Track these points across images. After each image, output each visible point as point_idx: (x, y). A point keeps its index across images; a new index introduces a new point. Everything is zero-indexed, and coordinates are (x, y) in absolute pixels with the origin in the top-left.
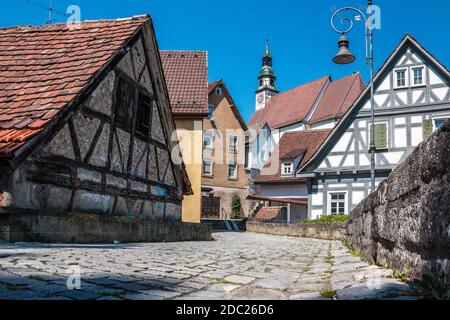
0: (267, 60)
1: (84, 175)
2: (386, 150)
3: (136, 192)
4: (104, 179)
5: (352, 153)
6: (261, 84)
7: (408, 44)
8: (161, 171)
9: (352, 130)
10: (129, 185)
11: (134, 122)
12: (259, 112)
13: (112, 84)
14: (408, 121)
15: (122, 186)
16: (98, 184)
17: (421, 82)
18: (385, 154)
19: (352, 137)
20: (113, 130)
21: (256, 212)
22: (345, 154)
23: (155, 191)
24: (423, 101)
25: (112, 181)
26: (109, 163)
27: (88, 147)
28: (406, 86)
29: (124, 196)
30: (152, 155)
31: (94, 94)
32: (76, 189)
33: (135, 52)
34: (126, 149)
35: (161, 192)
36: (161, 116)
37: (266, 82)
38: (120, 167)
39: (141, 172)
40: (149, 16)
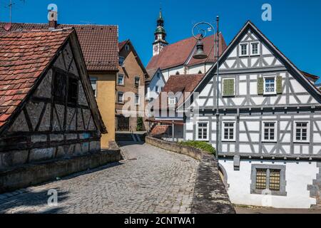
0: (160, 22)
1: (35, 139)
2: (233, 97)
3: (70, 140)
4: (48, 138)
5: (212, 97)
6: (156, 39)
7: (249, 27)
8: (85, 123)
9: (212, 83)
10: (65, 137)
11: (67, 97)
12: (155, 57)
13: (51, 78)
14: (248, 78)
15: (60, 139)
16: (45, 142)
17: (257, 53)
18: (233, 99)
19: (212, 87)
20: (53, 106)
21: (152, 129)
22: (207, 98)
23: (82, 137)
24: (258, 65)
25: (54, 138)
26: (51, 128)
27: (37, 122)
28: (247, 55)
29: (62, 145)
30: (80, 115)
31: (39, 88)
32: (31, 149)
33: (65, 53)
34: (62, 116)
35: (86, 136)
36: (84, 89)
37: (160, 37)
38: (59, 128)
39: (73, 127)
40: (73, 28)
